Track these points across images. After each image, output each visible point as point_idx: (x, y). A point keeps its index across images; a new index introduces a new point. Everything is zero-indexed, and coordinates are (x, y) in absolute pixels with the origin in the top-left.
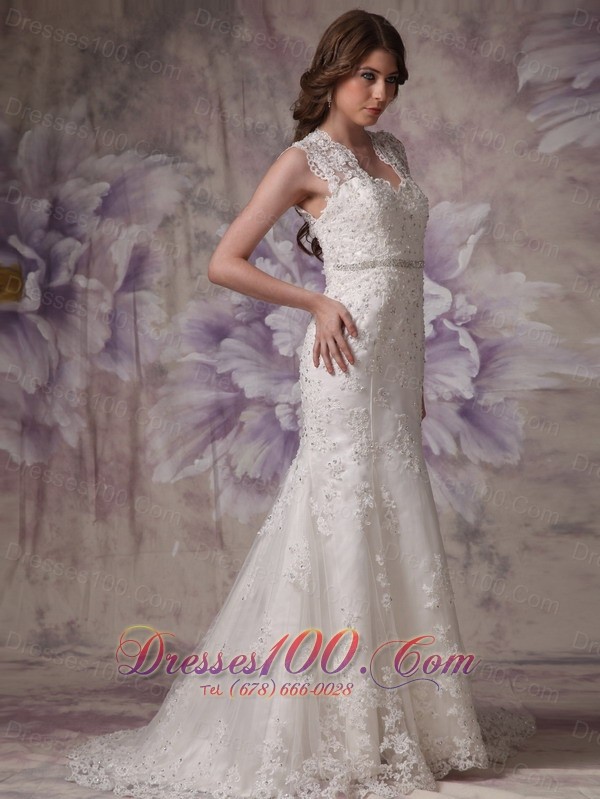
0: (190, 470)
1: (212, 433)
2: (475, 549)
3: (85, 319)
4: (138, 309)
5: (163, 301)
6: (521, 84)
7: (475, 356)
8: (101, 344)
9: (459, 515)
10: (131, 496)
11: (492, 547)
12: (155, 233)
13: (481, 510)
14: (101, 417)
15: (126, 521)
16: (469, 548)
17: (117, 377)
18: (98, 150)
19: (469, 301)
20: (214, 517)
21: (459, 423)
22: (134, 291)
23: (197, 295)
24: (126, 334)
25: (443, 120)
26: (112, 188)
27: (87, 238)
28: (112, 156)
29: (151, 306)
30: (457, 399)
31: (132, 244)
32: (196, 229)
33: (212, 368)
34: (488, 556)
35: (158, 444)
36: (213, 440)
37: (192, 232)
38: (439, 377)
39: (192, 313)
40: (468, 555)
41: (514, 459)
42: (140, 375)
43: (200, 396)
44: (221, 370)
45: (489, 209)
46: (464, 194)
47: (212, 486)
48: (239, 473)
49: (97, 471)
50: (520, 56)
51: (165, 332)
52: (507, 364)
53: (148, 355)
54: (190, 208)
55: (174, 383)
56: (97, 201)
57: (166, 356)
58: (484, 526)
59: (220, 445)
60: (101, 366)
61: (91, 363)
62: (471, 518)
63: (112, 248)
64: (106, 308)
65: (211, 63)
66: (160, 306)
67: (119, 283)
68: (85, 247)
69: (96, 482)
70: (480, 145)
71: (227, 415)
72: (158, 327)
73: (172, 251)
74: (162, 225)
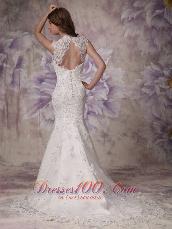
0: (33, 116)
1: (39, 107)
2: (106, 139)
3: (6, 75)
4: (20, 73)
5: (26, 71)
6: (122, 19)
7: (108, 89)
8: (10, 82)
9: (103, 130)
10: (17, 122)
11: (111, 139)
12: (25, 53)
13: (108, 129)
14: (9, 102)
15: (15, 129)
16: (105, 139)
17: (14, 91)
18: (10, 30)
19: (107, 75)
20: (39, 129)
21: (103, 106)
22: (19, 68)
23: (36, 70)
24: (16, 80)
25: (102, 27)
26: (14, 40)
27: (7, 54)
28: (14, 32)
29: (24, 72)
30: (103, 100)
31: (19, 56)
32: (36, 52)
33: (39, 90)
34: (109, 141)
35: (24, 109)
36: (39, 109)
37: (35, 53)
38: (98, 94)
39: (34, 75)
40: (105, 141)
41: (117, 116)
42: (20, 91)
43: (36, 97)
44: (42, 90)
45: (113, 51)
46: (106, 47)
47: (38, 121)
48: (47, 118)
49: (8, 116)
50: (122, 11)
51: (27, 80)
52: (116, 91)
53: (22, 85)
54: (34, 47)
55: (29, 93)
56: (10, 44)
57: (27, 86)
58: (109, 133)
59: (41, 110)
60: (10, 88)
61: (7, 87)
62: (105, 131)
63: (13, 57)
64: (11, 72)
65: (41, 8)
66: (26, 72)
67: (15, 66)
68: (6, 56)
69: (8, 119)
70: (111, 34)
71: (43, 102)
72: (25, 78)
73: (29, 58)
74: (27, 51)
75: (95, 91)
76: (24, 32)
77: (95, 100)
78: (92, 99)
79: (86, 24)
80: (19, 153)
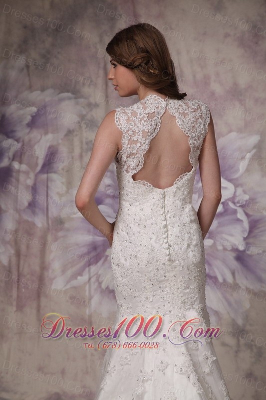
0: (74, 283)
1: (89, 261)
2: (242, 341)
3: (17, 188)
4: (49, 184)
5: (64, 180)
7: (246, 225)
8: (26, 204)
9: (233, 320)
11: (252, 341)
12: (62, 139)
13: (246, 318)
14: (23, 248)
15: (34, 312)
16: (238, 341)
17: (34, 224)
18: (31, 88)
19: (245, 192)
20: (87, 312)
21: (235, 264)
22: (47, 173)
24: (41, 199)
25: (236, 84)
26: (38, 111)
27: (21, 140)
28: (39, 92)
29: (57, 183)
30: (235, 250)
31: (48, 145)
32: (87, 139)
34: (250, 346)
35: (56, 266)
36: (89, 265)
37: (84, 140)
38: (225, 236)
40: (238, 345)
42: (48, 224)
43: (83, 238)
45: (259, 138)
46: (246, 128)
47: (87, 293)
48: (104, 286)
49: (19, 280)
51: (64, 199)
53: (53, 212)
54: (84, 126)
55: (68, 230)
56: (29, 118)
57: (63, 215)
58: (248, 328)
59: (93, 269)
60: (26, 217)
61: (20, 215)
62: (240, 322)
63: (36, 147)
64: (30, 182)
66: (62, 183)
67: (39, 168)
68: (20, 145)
69: (18, 288)
70: (257, 100)
71: (99, 250)
72: (60, 195)
73: (71, 151)
74: (66, 135)
75: (218, 227)
76: (62, 92)
77: (217, 250)
78: (211, 247)
79: (199, 76)
80: (40, 369)
